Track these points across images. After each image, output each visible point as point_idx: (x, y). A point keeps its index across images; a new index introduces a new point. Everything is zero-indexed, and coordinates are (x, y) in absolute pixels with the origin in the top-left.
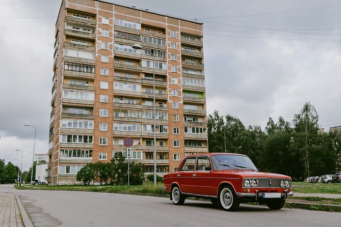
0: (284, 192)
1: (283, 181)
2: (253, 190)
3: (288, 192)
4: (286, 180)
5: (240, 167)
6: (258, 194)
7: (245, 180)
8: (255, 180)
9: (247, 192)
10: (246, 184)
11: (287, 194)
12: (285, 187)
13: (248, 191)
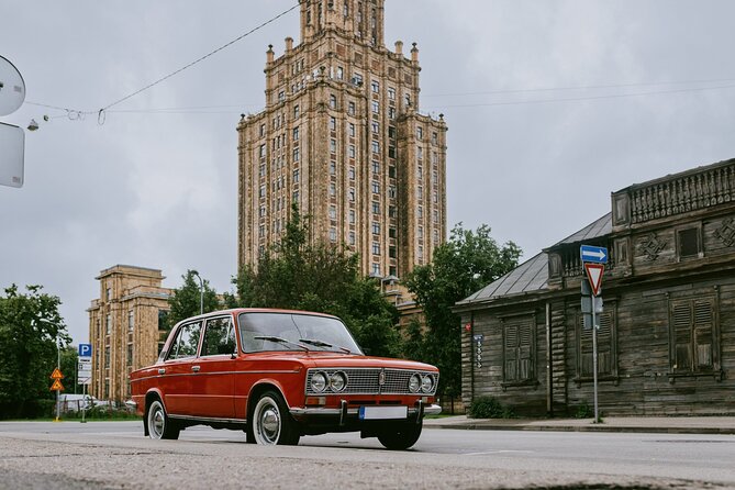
0: (417, 404)
1: (417, 376)
2: (332, 401)
3: (429, 405)
4: (424, 375)
5: (315, 344)
6: (345, 411)
7: (312, 373)
8: (341, 374)
9: (317, 406)
10: (318, 386)
11: (422, 410)
12: (421, 391)
13: (321, 402)
